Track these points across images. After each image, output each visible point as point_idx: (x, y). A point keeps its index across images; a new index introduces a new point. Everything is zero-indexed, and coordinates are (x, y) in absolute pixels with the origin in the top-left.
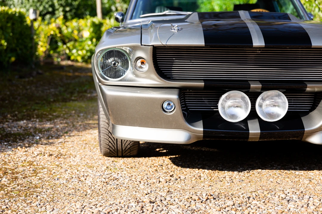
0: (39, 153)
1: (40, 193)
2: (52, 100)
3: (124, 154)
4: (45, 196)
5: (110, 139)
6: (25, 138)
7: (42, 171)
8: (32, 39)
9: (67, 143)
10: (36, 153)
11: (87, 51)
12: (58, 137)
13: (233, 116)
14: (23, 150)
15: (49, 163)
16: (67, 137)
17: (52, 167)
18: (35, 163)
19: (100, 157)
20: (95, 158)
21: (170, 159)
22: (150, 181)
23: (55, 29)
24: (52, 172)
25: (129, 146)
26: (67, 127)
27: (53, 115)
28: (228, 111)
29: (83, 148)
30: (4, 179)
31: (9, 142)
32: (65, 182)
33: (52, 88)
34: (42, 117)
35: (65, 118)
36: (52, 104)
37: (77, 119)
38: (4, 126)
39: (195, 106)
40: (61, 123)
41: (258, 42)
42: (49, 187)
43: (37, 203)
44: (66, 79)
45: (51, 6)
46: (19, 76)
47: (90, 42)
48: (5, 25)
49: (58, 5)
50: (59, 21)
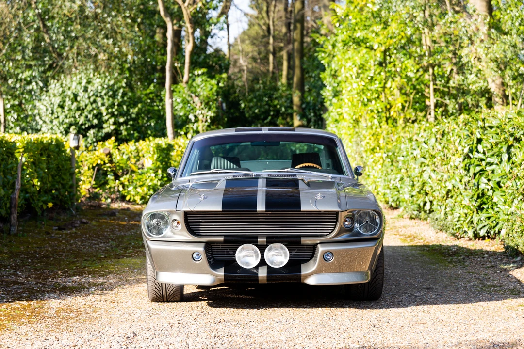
0: (95, 300)
1: (100, 321)
2: (103, 257)
3: (169, 300)
4: (104, 322)
5: (156, 286)
6: (81, 291)
7: (100, 310)
8: (72, 174)
9: (120, 294)
10: (93, 300)
11: (149, 188)
12: (111, 290)
13: (247, 264)
14: (82, 298)
15: (105, 306)
16: (120, 289)
17: (108, 308)
18: (94, 306)
19: (149, 303)
20: (144, 303)
21: (208, 303)
22: (184, 315)
23: (103, 156)
24: (108, 311)
25: (172, 292)
26: (120, 281)
27: (105, 272)
28: (243, 260)
29: (134, 297)
30: (72, 314)
31: (67, 293)
32: (118, 316)
33: (101, 243)
34: (94, 273)
35: (118, 274)
36: (103, 260)
37: (131, 275)
38: (59, 281)
39: (219, 256)
40: (114, 278)
41: (261, 207)
42: (106, 318)
43: (99, 325)
44: (119, 231)
45: (96, 116)
46: (58, 226)
47: (153, 175)
48: (39, 159)
49: (106, 115)
50: (110, 144)
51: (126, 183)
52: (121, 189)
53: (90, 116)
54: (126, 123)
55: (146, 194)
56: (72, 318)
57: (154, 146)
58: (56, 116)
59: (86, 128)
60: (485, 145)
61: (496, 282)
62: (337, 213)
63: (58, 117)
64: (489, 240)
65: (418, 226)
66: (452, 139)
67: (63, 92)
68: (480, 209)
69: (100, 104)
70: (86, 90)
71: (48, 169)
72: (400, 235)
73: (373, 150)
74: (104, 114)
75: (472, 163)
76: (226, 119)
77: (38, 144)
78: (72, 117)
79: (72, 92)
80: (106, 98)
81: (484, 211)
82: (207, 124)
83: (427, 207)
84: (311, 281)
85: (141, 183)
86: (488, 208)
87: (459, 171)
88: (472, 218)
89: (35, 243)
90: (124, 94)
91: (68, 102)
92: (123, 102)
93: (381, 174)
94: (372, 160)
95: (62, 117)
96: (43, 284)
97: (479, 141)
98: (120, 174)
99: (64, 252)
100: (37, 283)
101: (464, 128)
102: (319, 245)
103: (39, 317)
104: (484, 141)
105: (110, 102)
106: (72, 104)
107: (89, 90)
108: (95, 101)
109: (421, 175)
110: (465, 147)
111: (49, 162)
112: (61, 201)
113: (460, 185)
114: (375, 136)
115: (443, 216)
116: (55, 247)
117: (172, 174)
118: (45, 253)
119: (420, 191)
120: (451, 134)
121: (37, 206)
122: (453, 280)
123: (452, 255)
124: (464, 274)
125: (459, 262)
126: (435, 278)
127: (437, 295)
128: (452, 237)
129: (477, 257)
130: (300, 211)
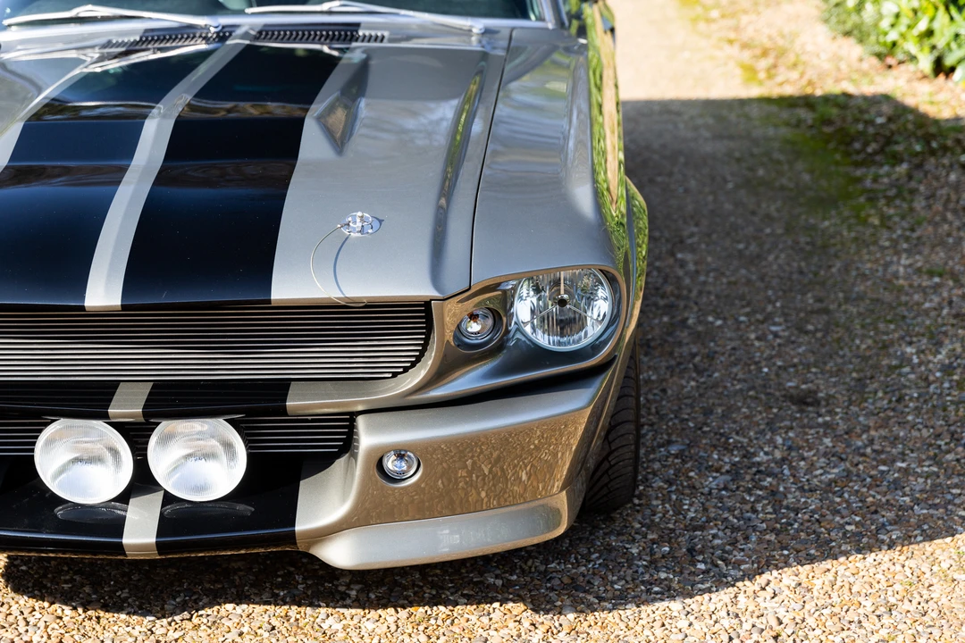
41: (104, 293)
62: (427, 305)
102: (361, 420)
122: (882, 326)
123: (876, 153)
124: (916, 281)
125: (897, 196)
126: (826, 311)
127: (833, 456)
128: (875, 61)
129: (946, 161)
130: (269, 301)
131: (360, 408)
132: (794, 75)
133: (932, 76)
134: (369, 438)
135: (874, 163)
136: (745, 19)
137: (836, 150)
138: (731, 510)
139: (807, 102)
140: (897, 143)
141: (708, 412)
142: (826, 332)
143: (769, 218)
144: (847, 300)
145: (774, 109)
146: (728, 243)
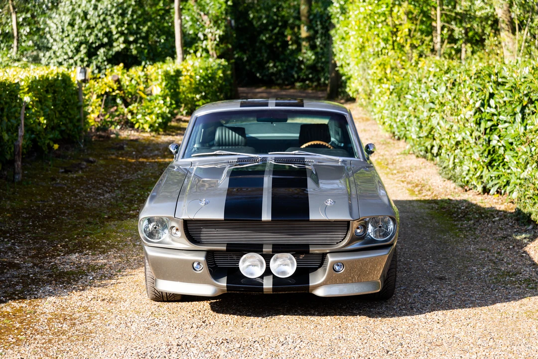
0: (92, 297)
1: (94, 338)
2: (106, 217)
3: (168, 300)
4: (98, 340)
6: (79, 279)
7: (95, 317)
8: (80, 108)
9: (119, 285)
10: (90, 297)
11: (158, 115)
12: (110, 278)
13: (251, 273)
14: (79, 293)
15: (102, 309)
16: (119, 277)
17: (104, 312)
18: (89, 309)
19: (148, 301)
20: (143, 303)
21: (210, 304)
22: (184, 327)
23: (112, 83)
24: (104, 318)
26: (120, 263)
27: (106, 244)
29: (134, 291)
30: (64, 325)
31: (63, 283)
33: (107, 192)
34: (94, 247)
35: (119, 249)
36: (106, 223)
37: (133, 251)
38: (56, 262)
39: (222, 263)
40: (115, 257)
41: (266, 216)
42: (101, 333)
43: (92, 346)
44: (126, 173)
45: (106, 35)
46: (65, 168)
47: (162, 102)
48: (45, 97)
49: (116, 34)
50: (118, 71)
51: (135, 111)
52: (129, 117)
53: (100, 35)
54: (135, 41)
55: (155, 122)
56: (63, 333)
57: (163, 74)
58: (67, 35)
59: (96, 47)
60: (497, 100)
61: (510, 266)
62: (348, 222)
63: (68, 35)
64: (498, 195)
65: (425, 167)
66: (463, 91)
67: (73, 9)
68: (490, 164)
69: (109, 23)
70: (95, 8)
71: (54, 105)
72: (408, 183)
73: (380, 80)
74: (114, 32)
75: (483, 117)
76: (235, 35)
77: (43, 81)
78: (83, 35)
79: (82, 10)
80: (115, 16)
81: (495, 168)
82: (216, 42)
83: (435, 151)
84: (320, 292)
85: (149, 111)
86: (499, 165)
87: (469, 124)
88: (482, 172)
89: (38, 194)
90: (134, 12)
91: (78, 21)
92: (133, 20)
93: (387, 105)
94: (379, 90)
95: (72, 36)
96: (41, 267)
97: (492, 95)
98: (129, 100)
99: (67, 208)
100: (35, 265)
101: (476, 81)
102: (328, 255)
103: (29, 332)
104: (496, 96)
105: (119, 21)
106: (82, 22)
107: (99, 9)
108: (104, 20)
109: (430, 118)
110: (477, 101)
111: (55, 98)
112: (69, 135)
113: (470, 138)
114: (382, 66)
115: (451, 166)
116: (59, 201)
117: (173, 151)
118: (48, 210)
119: (428, 135)
120: (462, 85)
121: (44, 143)
122: (465, 262)
123: (461, 217)
124: (476, 251)
125: (469, 230)
126: (447, 259)
127: (451, 290)
128: (460, 188)
129: (487, 220)
130: (308, 220)
131: (328, 251)
132: (429, 193)
133: (482, 193)
134: (330, 259)
135: (462, 220)
136: (407, 174)
137: (447, 216)
138: (422, 300)
139: (435, 202)
140: (469, 214)
141: (412, 281)
142: (447, 263)
143: (425, 235)
144: (453, 256)
145: (423, 204)
146: (411, 241)
